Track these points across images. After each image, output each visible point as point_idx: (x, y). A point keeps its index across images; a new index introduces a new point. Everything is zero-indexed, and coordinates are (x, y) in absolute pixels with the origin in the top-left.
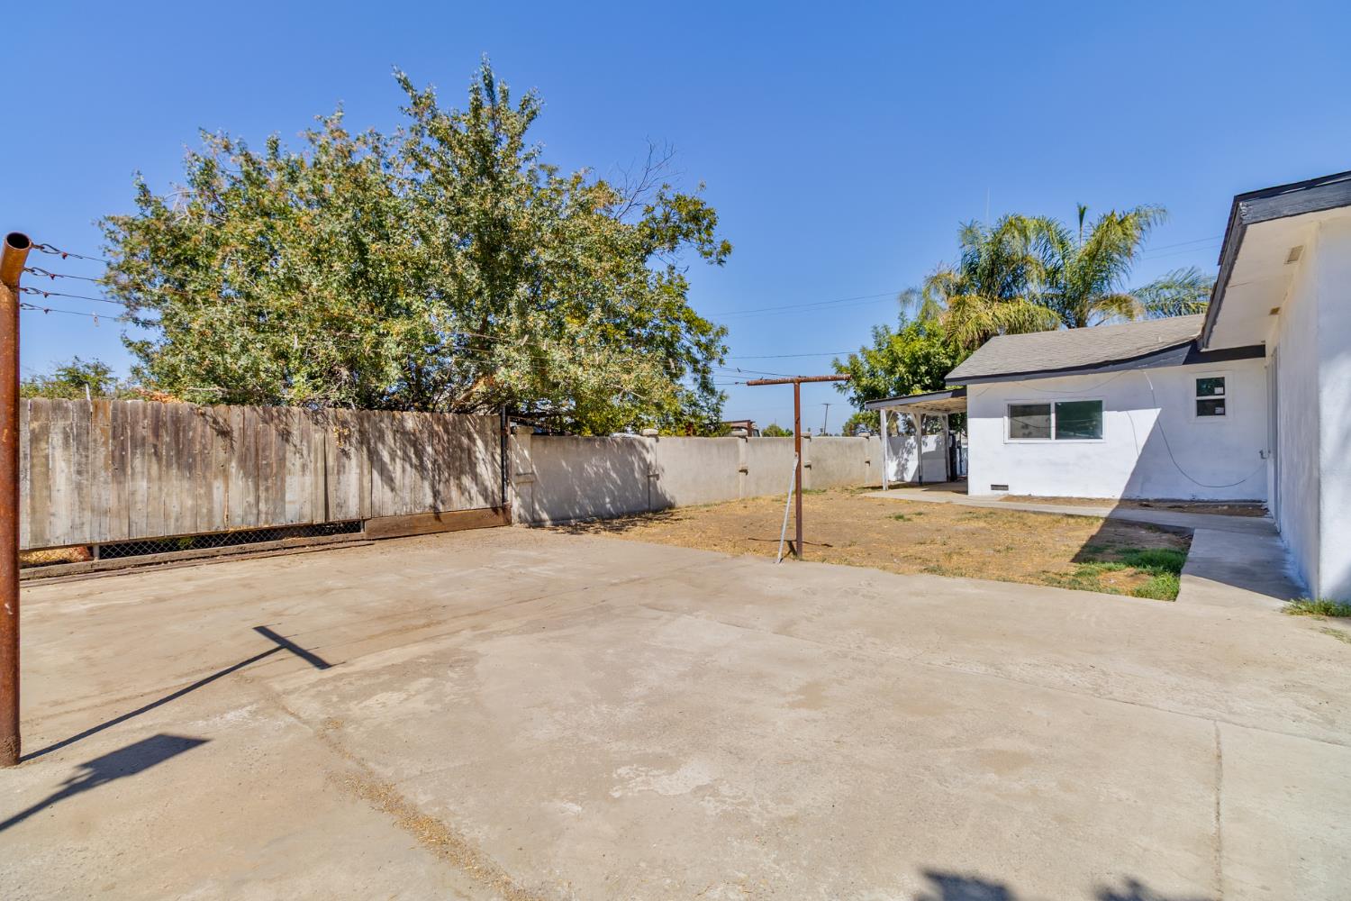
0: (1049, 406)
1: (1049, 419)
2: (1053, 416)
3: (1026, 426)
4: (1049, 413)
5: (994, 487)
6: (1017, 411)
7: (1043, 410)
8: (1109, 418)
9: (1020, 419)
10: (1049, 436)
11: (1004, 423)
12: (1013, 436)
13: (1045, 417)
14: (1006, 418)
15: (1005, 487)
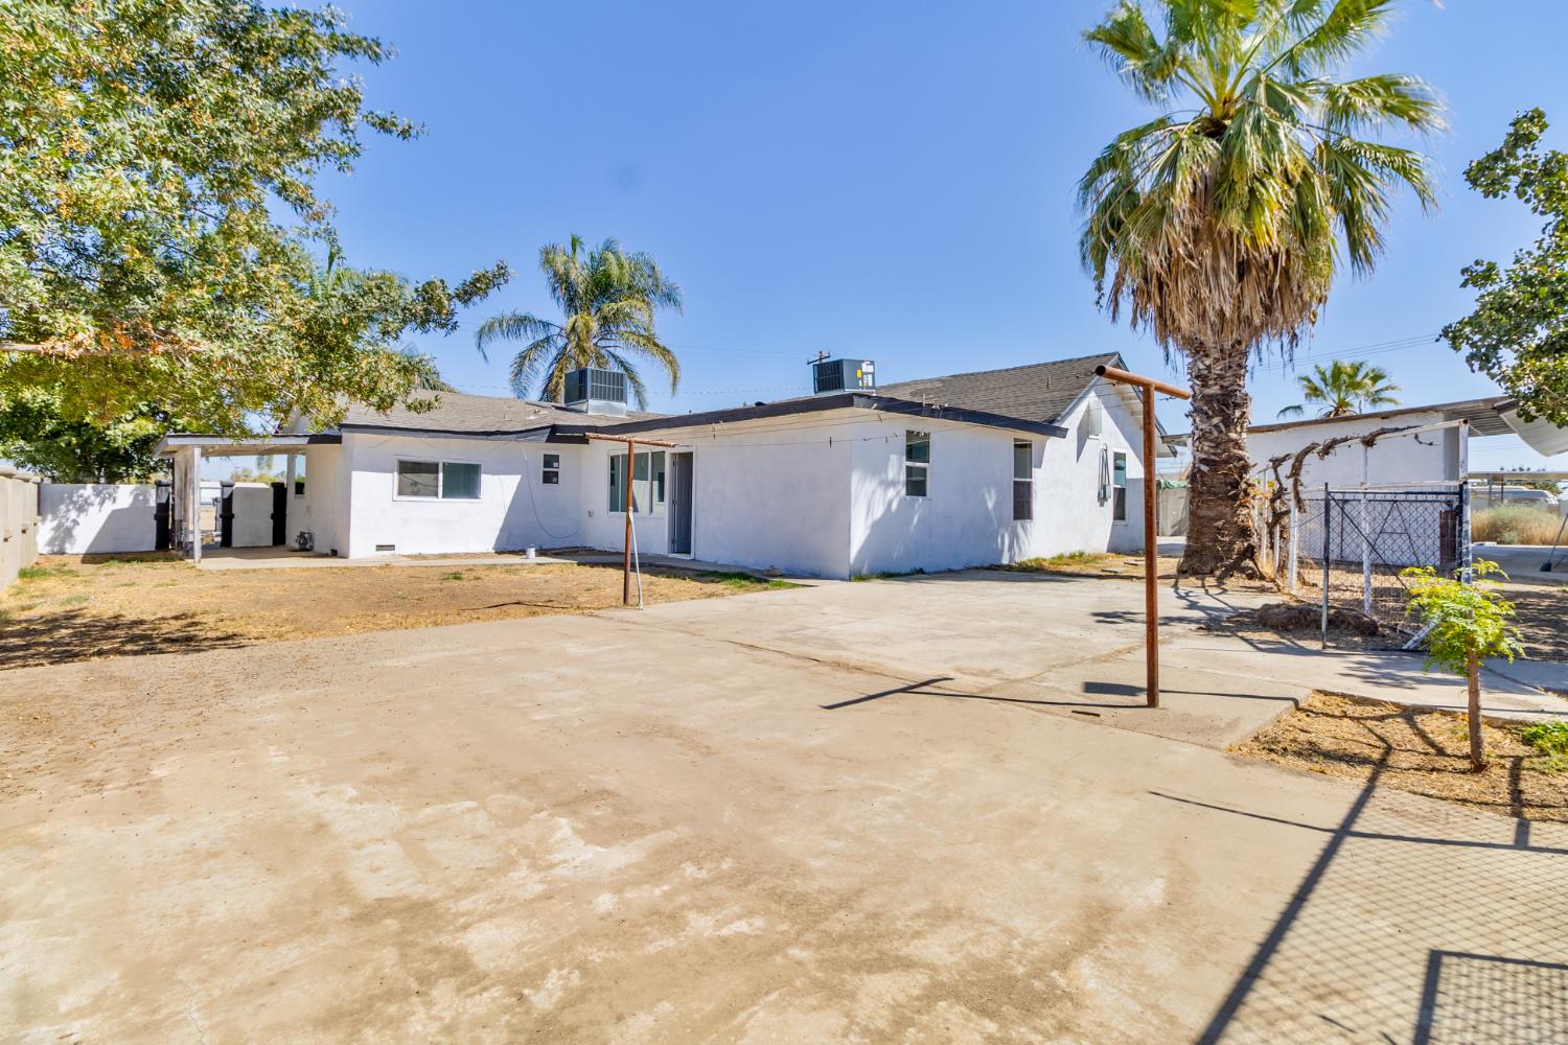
0: (437, 465)
1: (437, 478)
2: (441, 475)
3: (415, 484)
4: (437, 472)
5: (380, 548)
6: (407, 468)
7: (431, 468)
8: (486, 480)
9: (410, 476)
10: (436, 495)
11: (391, 480)
12: (401, 493)
13: (434, 476)
14: (396, 474)
15: (392, 547)
